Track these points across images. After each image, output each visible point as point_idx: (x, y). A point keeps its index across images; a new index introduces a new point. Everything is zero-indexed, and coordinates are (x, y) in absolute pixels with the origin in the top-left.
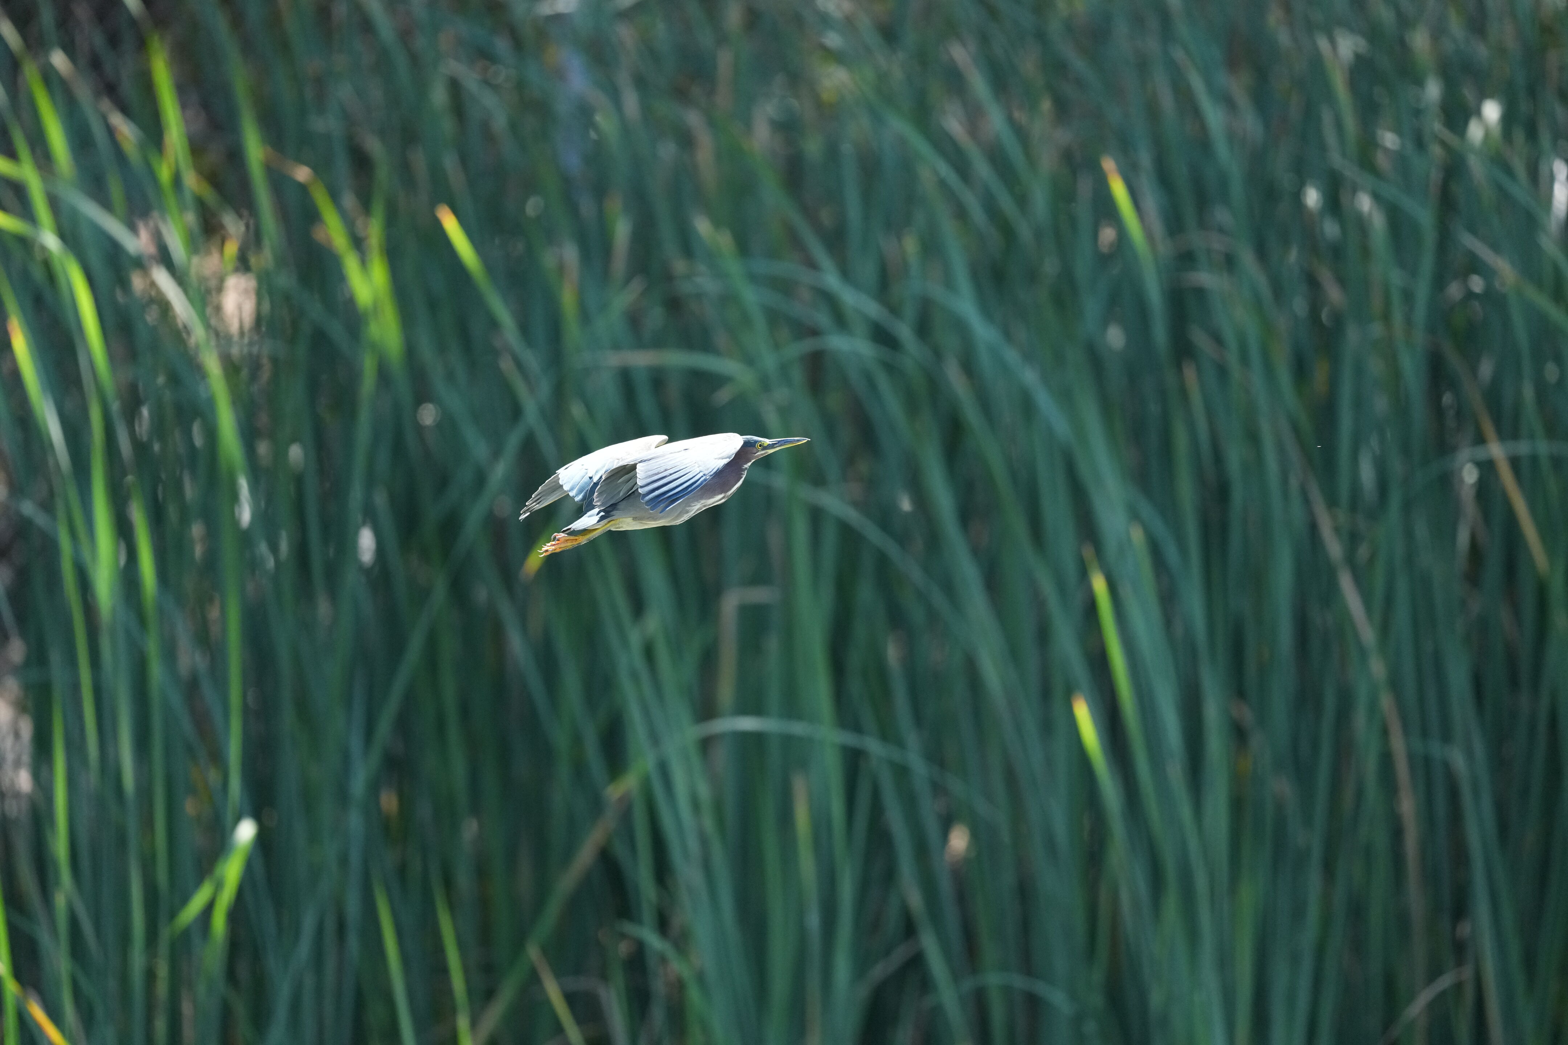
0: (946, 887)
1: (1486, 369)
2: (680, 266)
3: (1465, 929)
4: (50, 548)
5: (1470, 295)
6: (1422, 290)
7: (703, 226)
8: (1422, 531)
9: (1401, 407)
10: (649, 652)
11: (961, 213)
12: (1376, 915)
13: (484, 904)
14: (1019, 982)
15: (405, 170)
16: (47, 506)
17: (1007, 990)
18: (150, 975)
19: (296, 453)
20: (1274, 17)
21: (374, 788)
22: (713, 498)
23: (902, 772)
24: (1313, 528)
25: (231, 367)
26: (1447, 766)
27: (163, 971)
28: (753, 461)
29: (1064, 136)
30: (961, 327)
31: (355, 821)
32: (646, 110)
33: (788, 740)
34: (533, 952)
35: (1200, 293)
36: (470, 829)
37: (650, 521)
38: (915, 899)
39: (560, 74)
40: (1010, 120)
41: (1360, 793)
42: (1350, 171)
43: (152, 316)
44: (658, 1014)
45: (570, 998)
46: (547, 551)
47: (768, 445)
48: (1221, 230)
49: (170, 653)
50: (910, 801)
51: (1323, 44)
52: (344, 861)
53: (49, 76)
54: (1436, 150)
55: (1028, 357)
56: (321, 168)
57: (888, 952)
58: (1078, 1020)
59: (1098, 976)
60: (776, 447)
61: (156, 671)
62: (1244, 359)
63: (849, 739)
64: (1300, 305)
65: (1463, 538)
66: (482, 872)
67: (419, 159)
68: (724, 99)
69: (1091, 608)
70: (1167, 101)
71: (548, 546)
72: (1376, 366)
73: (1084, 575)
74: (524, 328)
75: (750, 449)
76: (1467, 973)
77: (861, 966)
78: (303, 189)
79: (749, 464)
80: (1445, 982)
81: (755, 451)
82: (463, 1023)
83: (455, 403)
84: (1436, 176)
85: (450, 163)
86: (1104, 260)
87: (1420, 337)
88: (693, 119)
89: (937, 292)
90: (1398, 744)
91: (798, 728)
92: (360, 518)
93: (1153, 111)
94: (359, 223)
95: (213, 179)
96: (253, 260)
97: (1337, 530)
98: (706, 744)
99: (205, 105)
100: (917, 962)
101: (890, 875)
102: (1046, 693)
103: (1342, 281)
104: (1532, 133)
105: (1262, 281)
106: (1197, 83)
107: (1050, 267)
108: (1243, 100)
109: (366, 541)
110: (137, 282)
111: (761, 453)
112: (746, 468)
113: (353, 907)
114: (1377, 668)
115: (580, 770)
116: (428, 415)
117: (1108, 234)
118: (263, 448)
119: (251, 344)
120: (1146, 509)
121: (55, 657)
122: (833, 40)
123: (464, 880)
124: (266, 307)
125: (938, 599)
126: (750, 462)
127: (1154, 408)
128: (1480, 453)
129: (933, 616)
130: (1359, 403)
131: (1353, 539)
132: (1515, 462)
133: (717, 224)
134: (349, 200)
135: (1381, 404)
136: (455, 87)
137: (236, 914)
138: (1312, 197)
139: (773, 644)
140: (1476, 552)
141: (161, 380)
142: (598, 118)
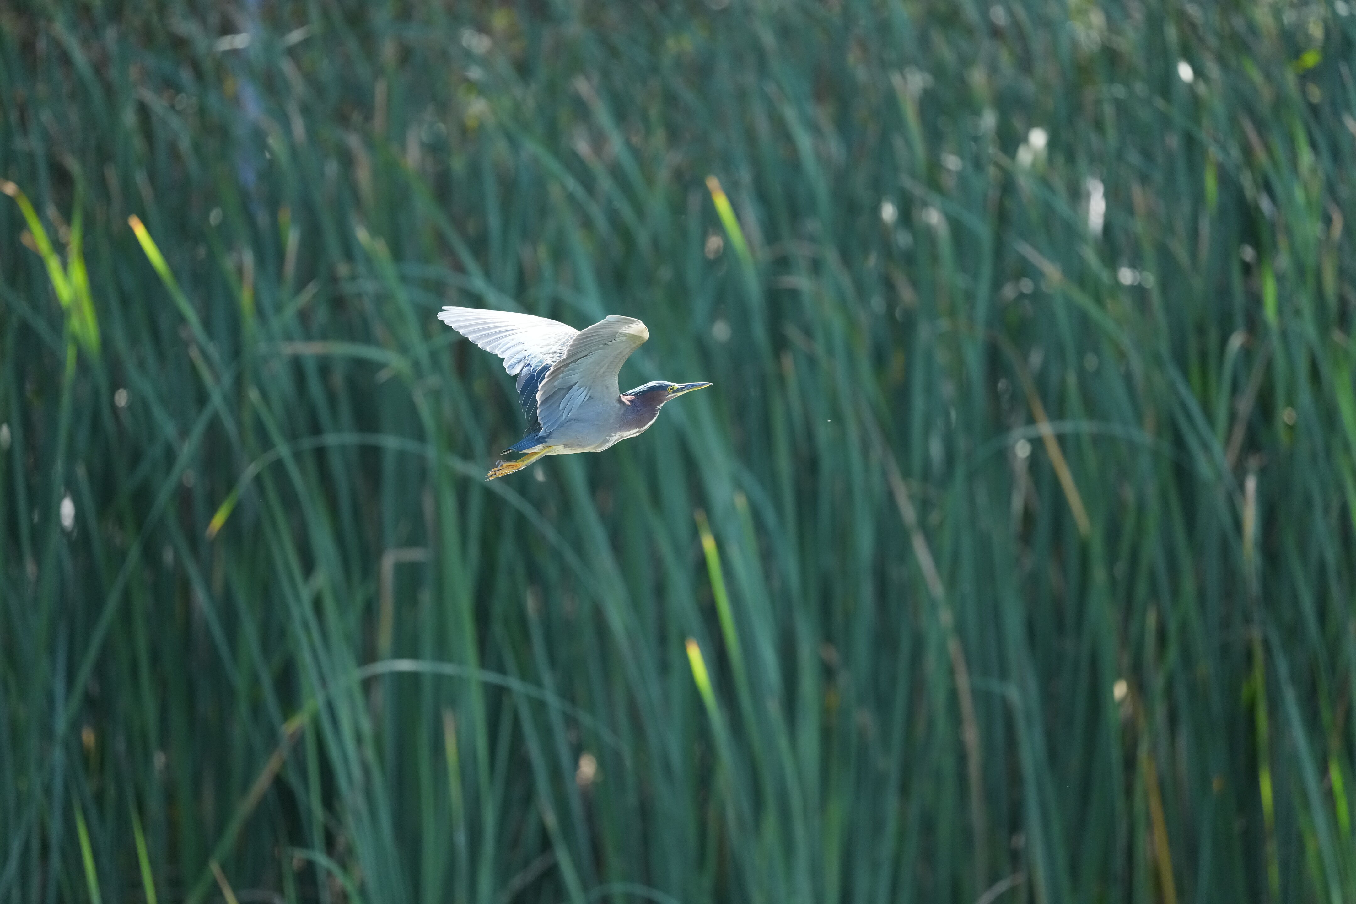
0: (577, 807)
1: (1036, 358)
2: (343, 269)
3: (1019, 841)
5: (1022, 296)
6: (983, 290)
7: (362, 235)
8: (982, 498)
9: (964, 391)
10: (318, 605)
11: (587, 223)
12: (944, 830)
13: (172, 825)
14: (639, 890)
15: (101, 184)
17: (629, 898)
19: (5, 432)
20: (853, 58)
21: (75, 727)
22: (629, 431)
23: (539, 706)
24: (890, 496)
26: (1004, 701)
28: (665, 402)
29: (674, 158)
31: (58, 755)
32: (312, 133)
33: (439, 679)
34: (214, 868)
35: (794, 294)
36: (159, 760)
37: (579, 448)
38: (551, 820)
39: (236, 101)
40: (628, 143)
41: (931, 724)
42: (918, 190)
47: (677, 389)
48: (811, 238)
50: (546, 733)
51: (896, 79)
52: (48, 790)
54: (992, 171)
55: (647, 348)
56: (25, 184)
57: (526, 864)
59: (707, 882)
60: (684, 390)
62: (830, 351)
63: (493, 677)
64: (877, 303)
65: (1017, 503)
66: (170, 797)
67: (113, 176)
68: (379, 123)
69: (701, 565)
70: (763, 127)
72: (942, 357)
73: (695, 535)
74: (207, 324)
75: (662, 392)
76: (1021, 878)
77: (502, 877)
78: (11, 202)
79: (662, 405)
80: (1002, 886)
81: (666, 394)
83: (147, 388)
84: (994, 194)
85: (140, 178)
86: (711, 265)
87: (980, 332)
88: (354, 141)
89: (567, 294)
90: (963, 682)
91: (448, 669)
92: (62, 489)
93: (751, 137)
94: (62, 230)
97: (911, 497)
98: (367, 685)
100: (552, 872)
101: (529, 797)
102: (663, 639)
103: (915, 283)
104: (1071, 158)
105: (846, 281)
106: (790, 114)
108: (828, 128)
109: (67, 509)
111: (672, 396)
112: (659, 409)
114: (946, 617)
115: (257, 708)
116: (122, 398)
117: (714, 242)
120: (748, 479)
122: (475, 73)
123: (155, 806)
125: (570, 556)
126: (663, 403)
127: (754, 393)
128: (1031, 432)
129: (565, 571)
130: (929, 389)
131: (925, 505)
132: (1061, 439)
133: (374, 231)
134: (51, 211)
135: (947, 389)
136: (143, 110)
138: (889, 212)
139: (426, 597)
140: (1028, 517)
142: (271, 141)
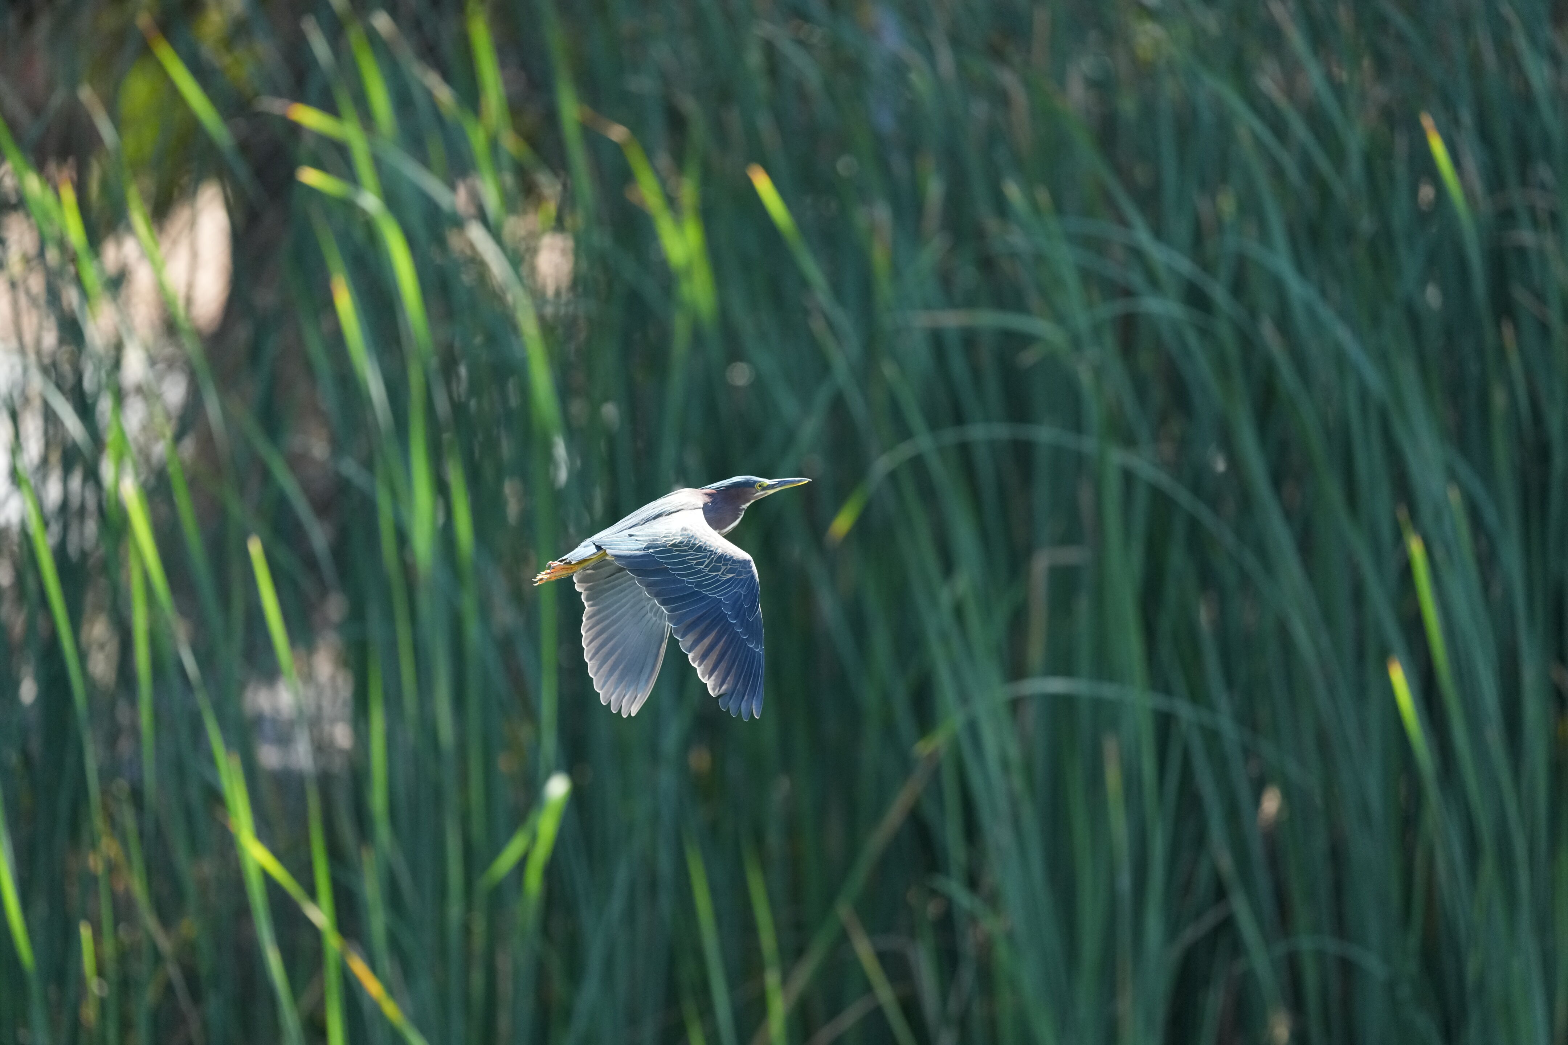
0: (1257, 851)
2: (991, 224)
4: (368, 507)
10: (959, 612)
11: (1277, 172)
13: (795, 862)
14: (1332, 946)
15: (720, 129)
16: (368, 464)
17: (1320, 955)
18: (467, 930)
19: (610, 411)
21: (686, 745)
23: (1212, 736)
25: (547, 327)
27: (479, 926)
28: (752, 501)
29: (1380, 93)
30: (1278, 286)
31: (667, 778)
32: (961, 67)
33: (1098, 704)
34: (844, 911)
35: (1521, 251)
36: (781, 788)
38: (1226, 863)
39: (873, 32)
40: (1329, 77)
43: (467, 278)
44: (967, 976)
45: (882, 957)
46: (541, 579)
47: (767, 486)
48: (1543, 186)
49: (485, 609)
50: (1220, 766)
52: (654, 820)
53: (373, 37)
55: (1344, 315)
56: (637, 127)
57: (1198, 916)
58: (1391, 986)
59: (1413, 941)
60: (776, 488)
61: (473, 630)
63: (1160, 701)
66: (792, 831)
67: (734, 118)
68: (1039, 58)
69: (1407, 571)
70: (1490, 58)
71: (543, 575)
73: (1400, 536)
74: (837, 289)
75: (748, 489)
77: (1173, 930)
78: (617, 149)
79: (748, 504)
81: (753, 491)
82: (772, 979)
83: (768, 364)
85: (764, 123)
86: (1422, 218)
88: (1008, 78)
89: (1254, 249)
91: (1109, 691)
92: (672, 475)
93: (1476, 68)
94: (674, 182)
95: (531, 140)
96: (568, 222)
98: (1015, 705)
99: (524, 66)
100: (1228, 924)
101: (1200, 840)
102: (1360, 657)
106: (1522, 39)
107: (1366, 224)
110: (455, 241)
111: (760, 494)
112: (744, 509)
113: (665, 864)
115: (889, 730)
116: (740, 375)
117: (1427, 192)
118: (577, 407)
119: (568, 304)
120: (1464, 470)
121: (374, 613)
123: (774, 839)
124: (584, 265)
125: (1250, 561)
126: (749, 502)
127: (1472, 368)
129: (1245, 579)
134: (664, 160)
136: (769, 48)
137: (551, 870)
139: (1083, 605)
141: (478, 340)
142: (914, 77)
